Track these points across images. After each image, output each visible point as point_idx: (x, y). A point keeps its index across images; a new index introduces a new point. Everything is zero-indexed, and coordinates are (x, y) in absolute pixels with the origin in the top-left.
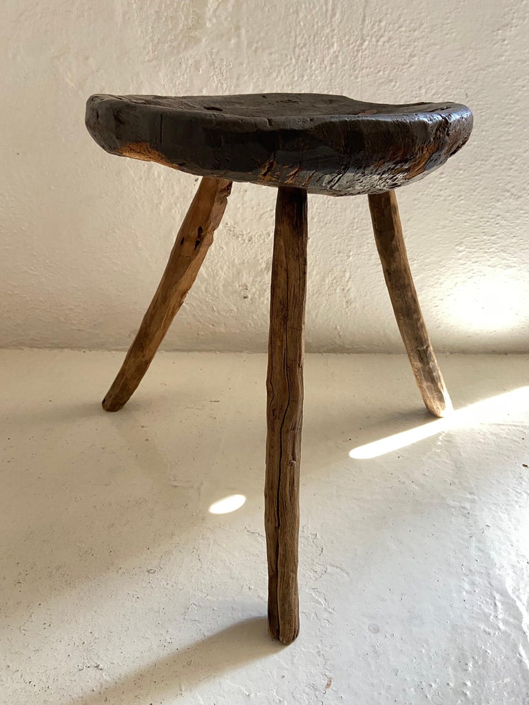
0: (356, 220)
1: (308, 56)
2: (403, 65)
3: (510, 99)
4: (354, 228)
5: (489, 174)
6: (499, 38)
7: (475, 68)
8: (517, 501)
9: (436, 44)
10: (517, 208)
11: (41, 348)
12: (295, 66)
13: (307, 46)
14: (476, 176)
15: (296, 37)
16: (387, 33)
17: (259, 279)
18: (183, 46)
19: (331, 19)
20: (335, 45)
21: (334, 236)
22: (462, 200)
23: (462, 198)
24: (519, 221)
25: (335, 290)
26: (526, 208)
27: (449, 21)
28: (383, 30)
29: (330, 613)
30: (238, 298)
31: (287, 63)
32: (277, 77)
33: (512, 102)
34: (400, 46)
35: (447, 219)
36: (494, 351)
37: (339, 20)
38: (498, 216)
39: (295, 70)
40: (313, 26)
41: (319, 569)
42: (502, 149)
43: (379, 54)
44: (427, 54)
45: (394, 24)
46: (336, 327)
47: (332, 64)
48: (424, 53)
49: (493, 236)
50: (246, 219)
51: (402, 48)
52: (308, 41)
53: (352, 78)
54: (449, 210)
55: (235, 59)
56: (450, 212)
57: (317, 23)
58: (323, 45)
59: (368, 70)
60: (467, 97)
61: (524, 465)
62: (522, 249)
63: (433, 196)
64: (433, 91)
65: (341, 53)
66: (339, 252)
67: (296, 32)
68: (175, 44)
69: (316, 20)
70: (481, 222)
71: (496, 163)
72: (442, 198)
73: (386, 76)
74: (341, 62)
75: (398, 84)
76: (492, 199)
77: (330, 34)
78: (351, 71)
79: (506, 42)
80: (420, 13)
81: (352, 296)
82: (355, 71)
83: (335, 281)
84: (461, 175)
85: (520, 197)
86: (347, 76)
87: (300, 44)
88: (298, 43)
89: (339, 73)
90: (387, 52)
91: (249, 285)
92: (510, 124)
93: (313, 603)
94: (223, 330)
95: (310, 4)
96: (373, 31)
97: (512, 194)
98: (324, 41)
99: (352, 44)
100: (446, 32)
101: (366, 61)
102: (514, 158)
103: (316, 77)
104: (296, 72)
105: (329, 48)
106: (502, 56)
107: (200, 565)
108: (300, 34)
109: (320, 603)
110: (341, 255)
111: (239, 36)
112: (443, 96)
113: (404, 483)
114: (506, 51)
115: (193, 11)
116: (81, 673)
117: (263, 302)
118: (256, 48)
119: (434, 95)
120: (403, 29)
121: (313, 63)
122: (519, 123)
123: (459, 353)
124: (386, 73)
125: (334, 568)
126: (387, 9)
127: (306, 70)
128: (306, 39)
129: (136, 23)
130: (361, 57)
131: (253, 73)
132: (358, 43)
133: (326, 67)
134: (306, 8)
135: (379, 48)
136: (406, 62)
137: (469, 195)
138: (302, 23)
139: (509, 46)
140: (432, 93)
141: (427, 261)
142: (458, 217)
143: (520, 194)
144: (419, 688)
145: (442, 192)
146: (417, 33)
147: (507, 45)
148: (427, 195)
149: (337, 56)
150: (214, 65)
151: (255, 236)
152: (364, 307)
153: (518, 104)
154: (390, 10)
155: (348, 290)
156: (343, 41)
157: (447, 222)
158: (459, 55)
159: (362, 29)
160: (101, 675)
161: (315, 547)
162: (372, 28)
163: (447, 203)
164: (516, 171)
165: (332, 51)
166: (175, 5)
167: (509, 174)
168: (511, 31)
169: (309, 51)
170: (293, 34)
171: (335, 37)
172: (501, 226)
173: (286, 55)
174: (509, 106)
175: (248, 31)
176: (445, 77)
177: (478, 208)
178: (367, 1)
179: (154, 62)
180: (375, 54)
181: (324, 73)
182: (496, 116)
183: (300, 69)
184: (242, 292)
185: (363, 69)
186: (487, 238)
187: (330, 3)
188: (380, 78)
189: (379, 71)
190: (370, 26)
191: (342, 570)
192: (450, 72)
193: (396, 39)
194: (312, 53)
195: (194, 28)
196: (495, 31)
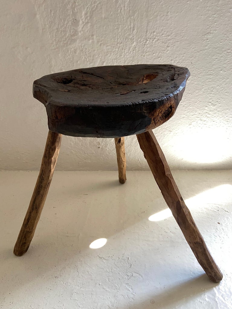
1: (123, 47)
2: (164, 51)
3: (211, 64)
5: (202, 95)
6: (205, 38)
7: (195, 51)
8: (215, 240)
9: (178, 42)
10: (214, 110)
12: (118, 51)
13: (123, 43)
14: (196, 96)
15: (118, 39)
16: (156, 37)
18: (69, 43)
20: (135, 42)
22: (191, 106)
23: (191, 105)
24: (215, 115)
26: (218, 109)
27: (183, 32)
28: (155, 36)
29: (134, 295)
30: (96, 148)
31: (115, 50)
32: (110, 56)
33: (211, 65)
34: (163, 42)
35: (184, 114)
36: (206, 169)
37: (136, 32)
38: (207, 113)
40: (125, 34)
41: (129, 274)
42: (207, 85)
43: (154, 46)
44: (174, 46)
45: (160, 33)
46: (138, 160)
47: (133, 51)
48: (173, 45)
49: (205, 121)
53: (142, 56)
54: (185, 111)
55: (92, 49)
56: (186, 112)
57: (127, 33)
58: (129, 43)
59: (149, 53)
60: (192, 64)
61: (218, 223)
62: (217, 127)
65: (137, 46)
67: (117, 37)
68: (65, 42)
69: (126, 32)
70: (199, 115)
71: (205, 91)
72: (182, 106)
74: (137, 50)
75: (162, 59)
76: (203, 106)
77: (132, 38)
78: (142, 53)
79: (208, 40)
80: (171, 28)
82: (144, 53)
84: (190, 96)
85: (216, 105)
86: (140, 55)
87: (119, 42)
88: (118, 42)
89: (137, 54)
90: (157, 45)
91: (100, 142)
92: (211, 74)
93: (126, 291)
94: (90, 162)
95: (123, 25)
96: (151, 36)
97: (212, 104)
98: (130, 41)
99: (142, 42)
100: (182, 36)
101: (148, 49)
102: (212, 89)
103: (127, 56)
104: (118, 54)
105: (132, 44)
106: (207, 46)
107: (78, 274)
109: (129, 291)
111: (93, 39)
112: (182, 63)
113: (167, 232)
114: (208, 44)
115: (73, 28)
117: (107, 150)
118: (101, 44)
119: (177, 63)
120: (164, 35)
121: (125, 50)
122: (214, 74)
123: (192, 170)
124: (157, 54)
125: (136, 274)
126: (157, 27)
127: (123, 53)
128: (122, 40)
129: (48, 33)
130: (146, 47)
131: (99, 54)
132: (144, 42)
133: (131, 52)
134: (122, 27)
135: (154, 43)
136: (165, 49)
137: (193, 104)
138: (120, 33)
139: (209, 42)
140: (177, 62)
142: (190, 113)
143: (215, 104)
146: (169, 37)
147: (209, 41)
149: (136, 47)
150: (83, 51)
153: (214, 66)
154: (158, 28)
156: (138, 41)
157: (185, 115)
158: (188, 46)
159: (146, 36)
161: (128, 264)
162: (150, 35)
163: (184, 108)
164: (213, 94)
165: (133, 45)
166: (65, 26)
167: (211, 95)
168: (210, 36)
169: (123, 45)
170: (116, 38)
171: (135, 39)
172: (208, 117)
173: (114, 47)
174: (210, 67)
175: (97, 37)
176: (182, 56)
177: (198, 110)
178: (148, 24)
179: (57, 50)
180: (152, 46)
181: (130, 54)
182: (204, 71)
183: (120, 53)
184: (98, 146)
185: (147, 52)
186: (202, 122)
187: (132, 25)
188: (154, 56)
189: (154, 53)
190: (149, 35)
191: (139, 275)
192: (185, 53)
193: (161, 40)
194: (125, 46)
195: (73, 35)
196: (203, 36)
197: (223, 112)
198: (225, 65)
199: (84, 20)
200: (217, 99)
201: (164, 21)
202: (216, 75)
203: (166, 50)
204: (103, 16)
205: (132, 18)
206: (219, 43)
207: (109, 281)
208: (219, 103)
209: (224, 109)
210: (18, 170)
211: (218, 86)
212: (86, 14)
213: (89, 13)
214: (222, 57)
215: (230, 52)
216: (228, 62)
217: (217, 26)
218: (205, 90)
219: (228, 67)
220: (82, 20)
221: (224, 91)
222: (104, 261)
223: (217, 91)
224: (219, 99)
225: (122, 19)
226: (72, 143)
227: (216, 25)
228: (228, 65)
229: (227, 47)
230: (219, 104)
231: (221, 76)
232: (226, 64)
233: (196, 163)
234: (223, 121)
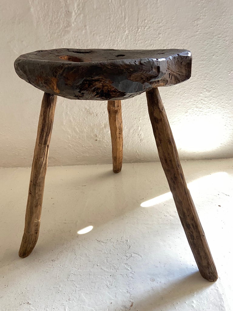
0: (141, 104)
1: (115, 36)
2: (156, 38)
3: (203, 50)
4: (141, 108)
6: (195, 24)
7: (186, 38)
9: (169, 29)
10: (210, 96)
11: (8, 167)
12: (111, 41)
13: (115, 32)
14: (191, 83)
15: (110, 28)
16: (148, 25)
17: (102, 132)
18: (63, 34)
19: (124, 20)
20: (127, 31)
21: (132, 112)
22: (186, 93)
23: (186, 92)
24: (210, 101)
25: (135, 135)
26: (213, 95)
27: (173, 19)
28: (146, 24)
29: (133, 274)
30: (93, 141)
31: (107, 40)
32: (103, 46)
34: (154, 30)
35: (180, 102)
36: (206, 158)
37: (128, 20)
38: (202, 99)
39: (111, 42)
40: (117, 23)
41: (128, 255)
42: (200, 71)
44: (166, 33)
45: (151, 21)
46: (136, 152)
47: (126, 39)
49: (200, 108)
50: (94, 106)
51: (155, 31)
52: (115, 30)
53: (135, 44)
54: (181, 98)
55: (85, 39)
56: (181, 99)
57: (119, 22)
59: (141, 41)
61: (219, 206)
62: (214, 113)
63: (174, 92)
65: (129, 34)
66: (135, 119)
67: (110, 27)
68: (59, 34)
69: (118, 21)
70: (194, 102)
72: (177, 93)
73: (149, 43)
74: (130, 38)
75: (154, 46)
76: (198, 92)
77: (124, 27)
79: (198, 26)
80: (161, 16)
81: (142, 137)
82: (136, 41)
83: (134, 131)
85: (210, 91)
86: (133, 44)
88: (111, 31)
89: (129, 43)
90: (149, 33)
91: (97, 135)
92: (203, 60)
93: (125, 270)
94: (88, 155)
95: (115, 14)
96: (142, 24)
97: (207, 90)
98: (122, 30)
99: (134, 30)
100: (173, 23)
101: (140, 37)
102: (206, 75)
103: (120, 45)
104: (111, 43)
105: (124, 33)
106: (197, 32)
107: (75, 256)
108: (112, 27)
109: (129, 270)
110: (136, 119)
111: (86, 29)
113: (166, 216)
115: (66, 20)
116: (21, 306)
117: (104, 142)
118: (94, 34)
120: (155, 23)
121: (118, 39)
123: (191, 160)
125: (135, 255)
126: (148, 15)
127: (115, 42)
128: (114, 29)
129: (43, 26)
130: (138, 36)
131: (93, 44)
132: (136, 30)
133: (123, 40)
134: (113, 16)
135: (145, 31)
137: (188, 91)
138: (112, 23)
139: (200, 28)
142: (185, 101)
143: (210, 90)
144: (172, 304)
145: (177, 91)
146: (160, 24)
147: (199, 27)
148: (171, 92)
149: (128, 36)
150: (76, 42)
151: (99, 113)
152: (148, 142)
153: (206, 52)
154: (149, 15)
155: (141, 135)
156: (130, 29)
157: (180, 103)
158: (179, 33)
159: (137, 24)
160: (30, 307)
161: (127, 246)
162: (142, 23)
163: (179, 95)
164: (208, 80)
165: (125, 34)
166: (59, 17)
167: (205, 81)
168: (200, 21)
169: (116, 35)
170: (109, 27)
171: (127, 28)
172: (203, 104)
173: (107, 36)
174: (202, 52)
175: (90, 27)
176: (174, 42)
177: (193, 97)
178: (138, 12)
179: (51, 42)
180: (144, 34)
181: (123, 43)
182: (197, 57)
183: (113, 42)
184: (95, 138)
185: (139, 41)
186: (198, 109)
187: (123, 14)
188: (147, 44)
189: (146, 41)
190: (140, 22)
191: (139, 255)
192: (176, 40)
193: (152, 27)
194: (117, 35)
195: (67, 27)
196: (193, 22)
197: (218, 98)
198: (216, 50)
199: (77, 11)
200: (212, 85)
201: (154, 9)
202: (208, 60)
203: (157, 37)
204: (95, 7)
205: (123, 7)
206: (209, 28)
207: (107, 262)
208: (214, 88)
209: (219, 95)
210: (16, 166)
211: (212, 72)
212: (78, 5)
213: (81, 4)
214: (213, 42)
215: (221, 37)
216: (220, 46)
217: (207, 12)
218: (198, 76)
219: (220, 52)
220: (74, 11)
221: (218, 76)
222: (102, 244)
223: (211, 77)
224: (214, 85)
225: (114, 9)
226: (69, 137)
227: (206, 10)
228: (220, 50)
229: (218, 32)
230: (214, 90)
231: (214, 61)
232: (217, 48)
233: (194, 152)
234: (219, 108)
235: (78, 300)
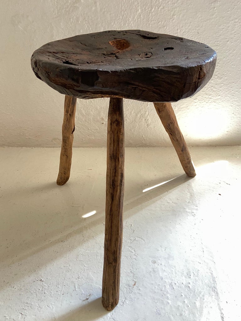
2: (170, 19)
3: (217, 35)
6: (212, 7)
7: (202, 21)
9: (184, 10)
10: (220, 83)
11: (13, 147)
12: (122, 20)
13: (127, 11)
15: (122, 6)
16: (162, 5)
18: (71, 10)
20: (139, 10)
24: (221, 89)
25: (142, 120)
26: (224, 83)
29: (136, 256)
30: (100, 124)
31: (118, 18)
32: (114, 25)
34: (168, 11)
36: (211, 145)
38: (212, 86)
40: (130, 2)
41: (132, 238)
44: (180, 14)
46: (143, 136)
47: (138, 19)
48: (179, 14)
49: (210, 95)
51: (169, 11)
52: (127, 8)
53: (148, 25)
55: (95, 17)
58: (134, 10)
59: (154, 21)
60: (198, 34)
61: (219, 194)
62: (223, 101)
64: (183, 31)
65: (142, 14)
68: (67, 10)
74: (142, 18)
75: (168, 28)
77: (137, 5)
78: (147, 22)
79: (215, 9)
81: (149, 122)
83: (142, 116)
85: (222, 78)
88: (123, 9)
89: (141, 23)
90: (163, 13)
91: (104, 118)
92: (217, 46)
93: (129, 252)
94: (94, 138)
97: (218, 77)
98: (134, 8)
99: (147, 9)
100: (188, 4)
101: (153, 17)
103: (131, 24)
104: (122, 22)
105: (137, 12)
106: (213, 15)
107: (83, 239)
108: (123, 5)
109: (132, 252)
110: (144, 104)
111: (96, 6)
112: (188, 33)
113: (169, 203)
114: (215, 13)
116: (34, 283)
118: (104, 12)
119: (183, 33)
120: (169, 3)
121: (130, 18)
122: (221, 45)
123: (196, 146)
124: (162, 23)
125: (139, 238)
127: (127, 21)
130: (151, 16)
131: (103, 23)
132: (149, 9)
133: (135, 20)
135: (159, 11)
139: (216, 11)
141: (182, 106)
144: (171, 285)
146: (176, 4)
149: (140, 15)
150: (85, 19)
152: (155, 127)
153: (221, 37)
155: (148, 120)
156: (143, 8)
158: (194, 15)
159: (151, 3)
160: (43, 283)
161: (131, 230)
162: (156, 2)
164: (220, 66)
168: (217, 4)
169: (128, 13)
171: (140, 6)
172: (213, 91)
173: (118, 15)
174: (217, 37)
175: (100, 4)
176: (188, 25)
179: (58, 18)
180: (157, 14)
181: (135, 23)
183: (124, 21)
184: (101, 121)
185: (152, 21)
186: (207, 96)
188: (160, 25)
189: (159, 22)
191: (142, 239)
192: (191, 22)
193: (167, 7)
194: (129, 14)
195: (76, 2)
196: (210, 4)
197: (229, 85)
198: (232, 36)
203: (171, 19)
206: (226, 12)
208: (226, 76)
209: (230, 83)
210: (21, 146)
211: (225, 58)
214: (229, 27)
215: (237, 22)
216: (235, 32)
219: (235, 38)
221: (231, 63)
223: (224, 63)
224: (225, 72)
228: (235, 35)
229: (235, 16)
230: (225, 77)
231: (228, 47)
232: (233, 34)
233: (200, 139)
234: (229, 96)
235: (87, 278)
